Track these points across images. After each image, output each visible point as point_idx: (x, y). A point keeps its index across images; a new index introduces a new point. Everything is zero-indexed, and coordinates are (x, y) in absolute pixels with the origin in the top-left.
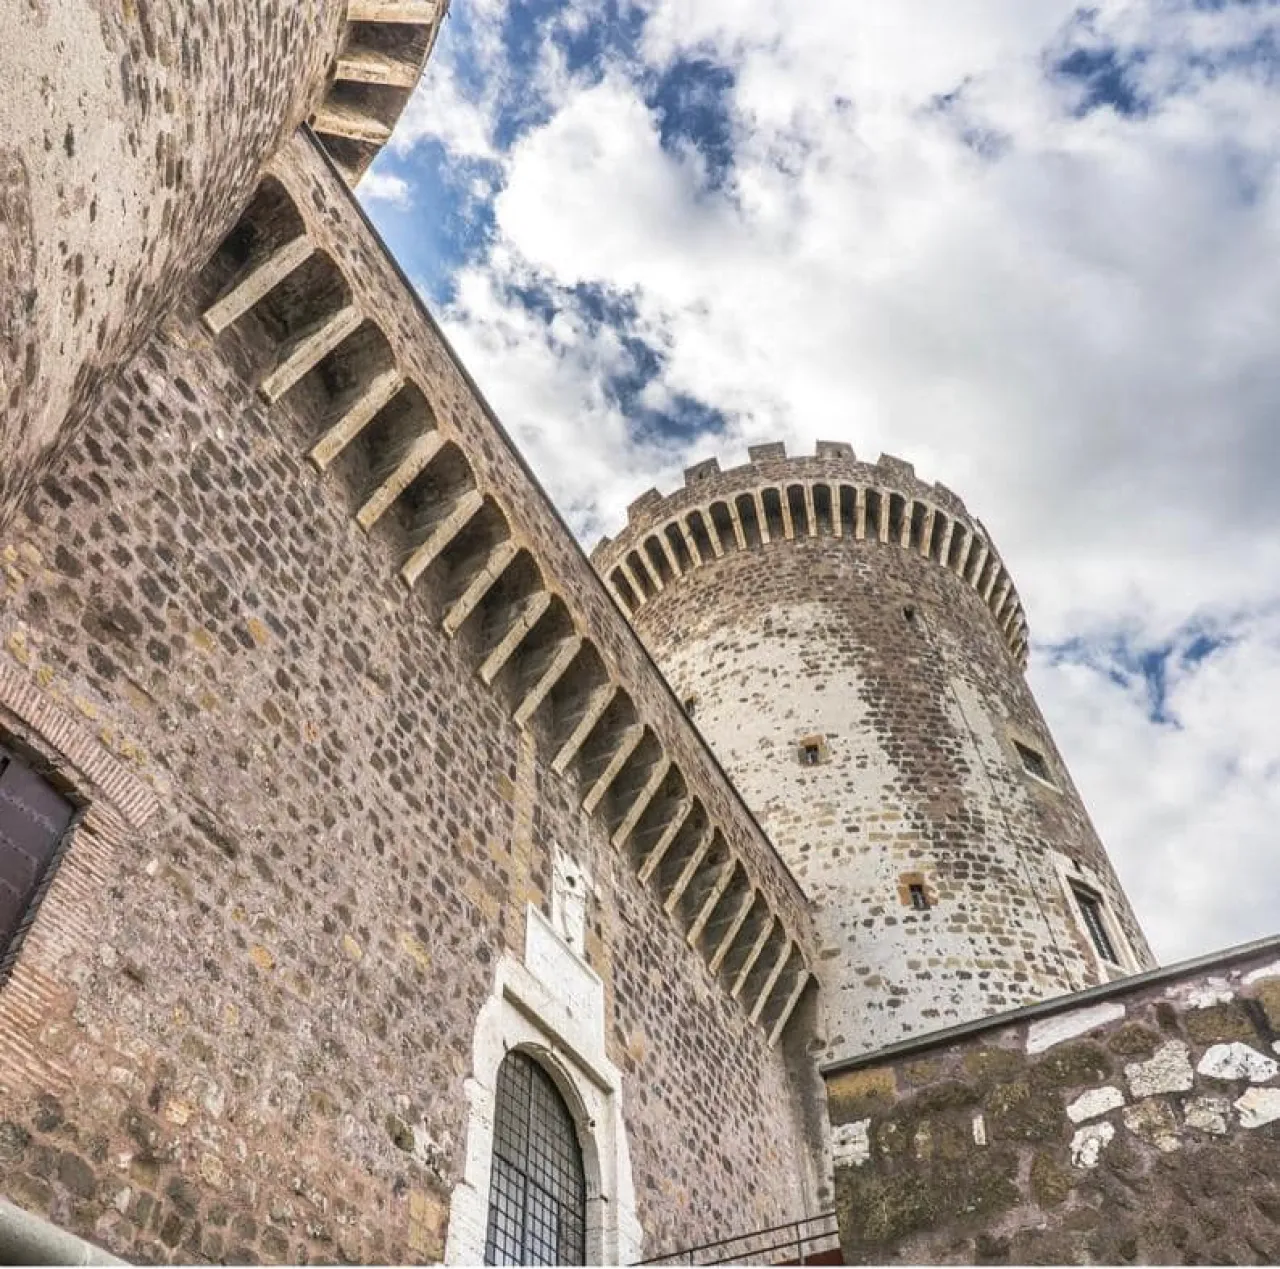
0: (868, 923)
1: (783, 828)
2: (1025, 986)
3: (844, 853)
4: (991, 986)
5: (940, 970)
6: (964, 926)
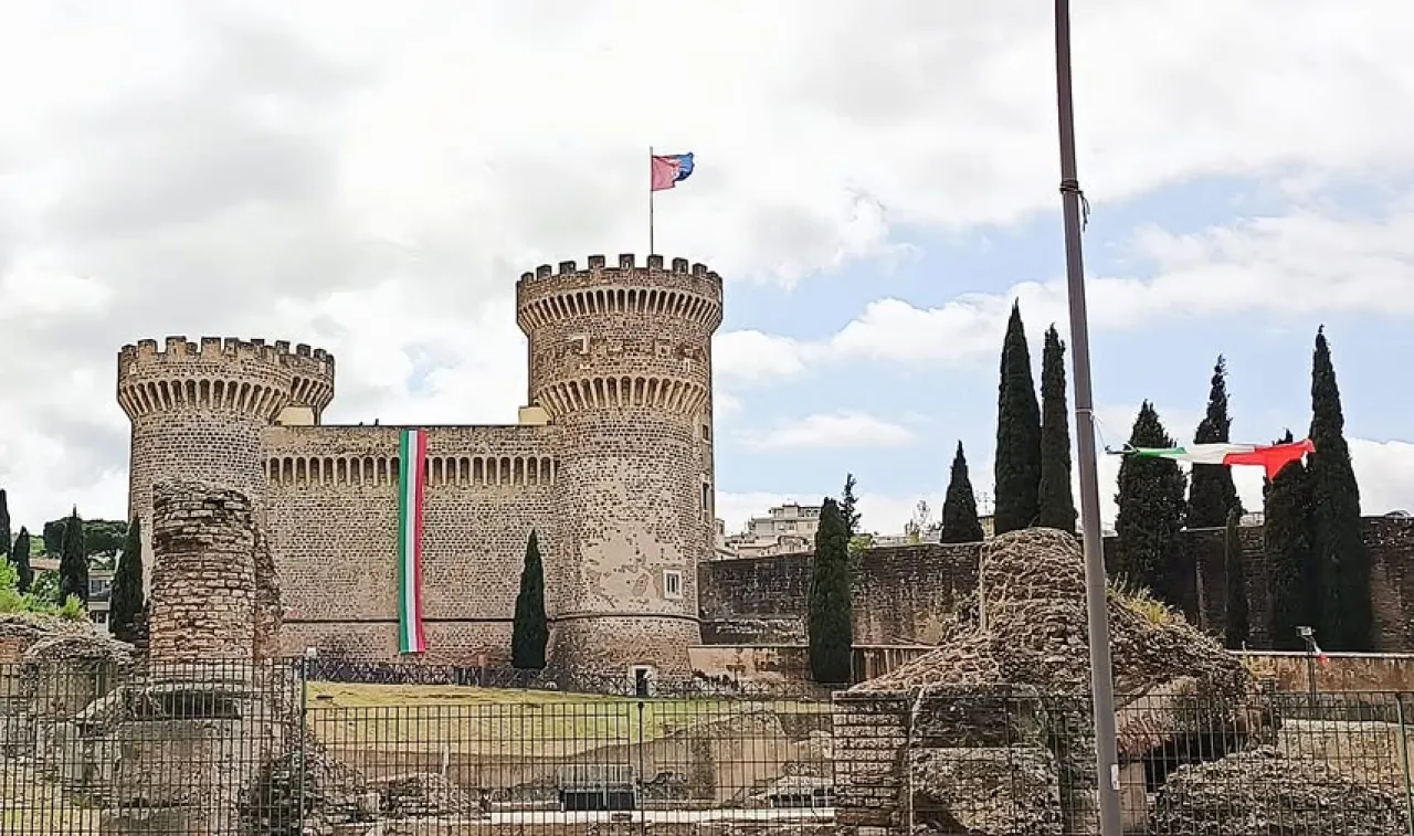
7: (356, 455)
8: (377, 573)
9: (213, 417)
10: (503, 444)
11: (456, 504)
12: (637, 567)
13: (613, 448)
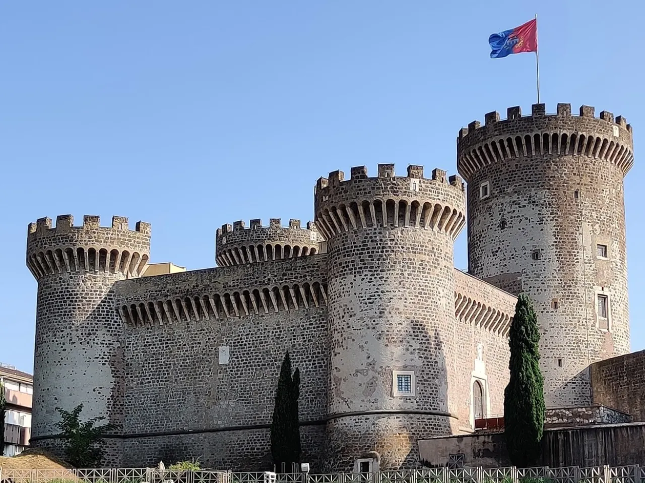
0: (542, 312)
1: (525, 280)
2: (575, 330)
3: (540, 291)
4: (567, 330)
5: (557, 326)
6: (565, 314)
7: (178, 296)
8: (199, 392)
9: (71, 278)
10: (284, 275)
11: (256, 329)
12: (367, 371)
13: (351, 267)
